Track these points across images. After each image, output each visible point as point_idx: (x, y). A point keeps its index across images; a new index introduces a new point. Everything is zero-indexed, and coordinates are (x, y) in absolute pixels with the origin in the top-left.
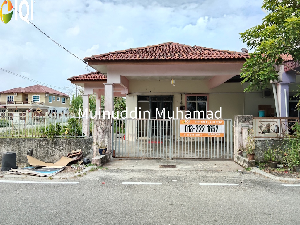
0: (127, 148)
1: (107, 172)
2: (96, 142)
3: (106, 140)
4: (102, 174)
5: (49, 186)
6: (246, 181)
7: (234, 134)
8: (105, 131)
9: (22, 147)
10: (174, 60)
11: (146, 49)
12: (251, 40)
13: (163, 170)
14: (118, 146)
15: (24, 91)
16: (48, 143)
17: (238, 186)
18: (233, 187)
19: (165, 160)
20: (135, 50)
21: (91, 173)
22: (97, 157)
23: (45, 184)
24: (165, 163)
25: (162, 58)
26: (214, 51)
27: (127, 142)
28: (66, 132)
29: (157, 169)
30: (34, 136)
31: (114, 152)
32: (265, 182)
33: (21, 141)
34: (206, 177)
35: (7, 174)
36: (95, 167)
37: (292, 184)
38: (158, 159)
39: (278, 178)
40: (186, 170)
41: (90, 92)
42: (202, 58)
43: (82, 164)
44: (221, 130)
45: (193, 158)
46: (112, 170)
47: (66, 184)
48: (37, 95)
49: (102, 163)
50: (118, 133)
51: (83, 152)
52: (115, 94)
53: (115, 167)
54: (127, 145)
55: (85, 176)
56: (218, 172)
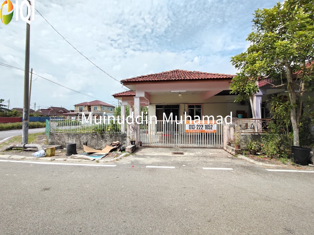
0: (149, 139)
1: (136, 157)
2: (129, 136)
3: (135, 135)
4: (133, 158)
5: (95, 168)
6: (237, 166)
7: (224, 130)
8: (135, 129)
9: (81, 139)
10: (181, 80)
11: (161, 74)
12: (239, 63)
13: (174, 156)
14: (143, 138)
15: (89, 104)
16: (98, 136)
17: (232, 170)
18: (229, 171)
19: (175, 148)
20: (154, 75)
21: (125, 158)
22: (129, 147)
23: (92, 166)
24: (175, 150)
25: (172, 79)
26: (208, 74)
27: (149, 135)
28: (109, 130)
29: (170, 155)
30: (89, 132)
31: (141, 142)
32: (251, 167)
33: (81, 135)
34: (207, 162)
35: (69, 159)
36: (128, 153)
37: (274, 169)
38: (171, 147)
39: (261, 164)
40: (191, 156)
41: (126, 103)
42: (200, 78)
43: (119, 151)
44: (215, 128)
45: (195, 147)
46: (140, 155)
47: (107, 167)
48: (96, 106)
49: (132, 150)
50: (143, 129)
51: (120, 143)
52: (141, 104)
53: (141, 153)
54: (149, 138)
55: (121, 160)
56: (214, 158)
